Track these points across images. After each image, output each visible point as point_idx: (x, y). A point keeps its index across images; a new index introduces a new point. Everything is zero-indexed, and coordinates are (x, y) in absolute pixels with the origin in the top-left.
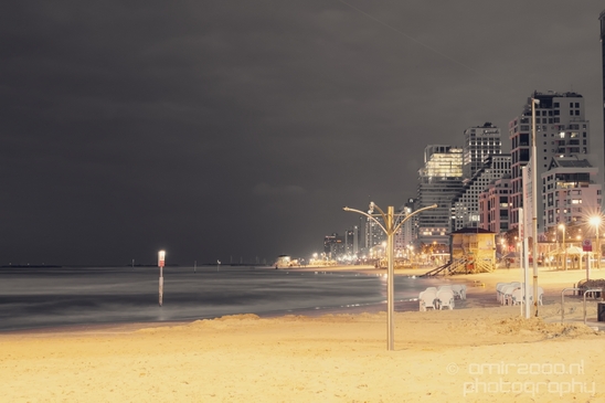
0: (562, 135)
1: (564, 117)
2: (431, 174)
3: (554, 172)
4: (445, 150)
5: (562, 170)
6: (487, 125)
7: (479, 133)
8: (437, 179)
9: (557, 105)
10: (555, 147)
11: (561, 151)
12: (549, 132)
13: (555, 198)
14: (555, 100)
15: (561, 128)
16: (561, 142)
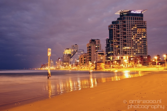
0: (96, 46)
1: (97, 44)
2: (65, 53)
3: (97, 53)
4: (68, 49)
5: (99, 52)
6: (76, 45)
7: (75, 46)
8: (67, 54)
9: (96, 41)
10: (95, 48)
11: (96, 49)
12: (94, 46)
13: (98, 57)
14: (95, 40)
15: (96, 45)
16: (96, 48)
